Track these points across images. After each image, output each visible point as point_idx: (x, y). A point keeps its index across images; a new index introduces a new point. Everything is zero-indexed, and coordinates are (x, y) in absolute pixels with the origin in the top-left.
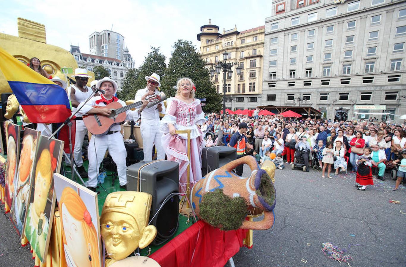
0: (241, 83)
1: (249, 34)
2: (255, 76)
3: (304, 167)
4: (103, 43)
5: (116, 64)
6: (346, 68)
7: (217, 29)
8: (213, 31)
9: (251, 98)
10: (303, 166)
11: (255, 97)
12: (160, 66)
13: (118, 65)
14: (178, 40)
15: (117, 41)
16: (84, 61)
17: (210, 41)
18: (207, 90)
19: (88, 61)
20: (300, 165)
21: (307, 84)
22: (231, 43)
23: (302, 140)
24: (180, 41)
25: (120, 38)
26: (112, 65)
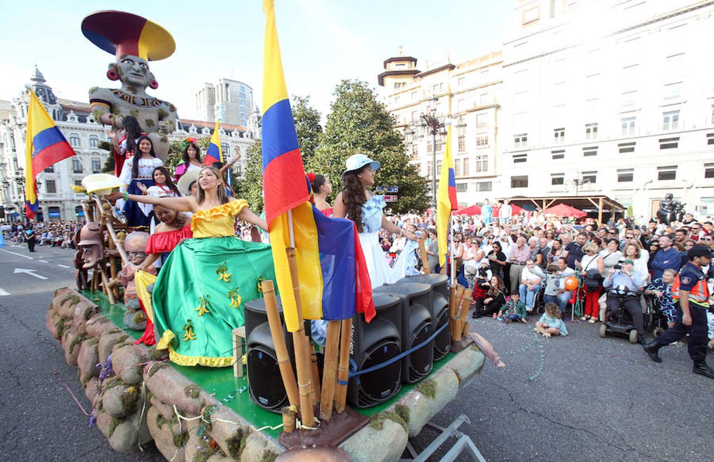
0: (462, 157)
1: (472, 67)
2: (486, 143)
3: (633, 334)
4: (218, 101)
5: (238, 134)
6: (668, 118)
7: (413, 63)
8: (406, 67)
9: (481, 184)
10: (629, 331)
11: (488, 183)
12: (310, 131)
13: (241, 136)
14: (342, 81)
15: (240, 96)
16: (185, 132)
17: (401, 85)
18: (400, 170)
19: (191, 131)
20: (623, 328)
21: (590, 152)
22: (439, 86)
23: (619, 268)
24: (345, 82)
25: (246, 91)
26: (231, 136)
